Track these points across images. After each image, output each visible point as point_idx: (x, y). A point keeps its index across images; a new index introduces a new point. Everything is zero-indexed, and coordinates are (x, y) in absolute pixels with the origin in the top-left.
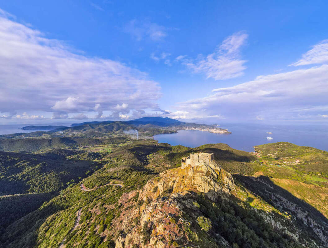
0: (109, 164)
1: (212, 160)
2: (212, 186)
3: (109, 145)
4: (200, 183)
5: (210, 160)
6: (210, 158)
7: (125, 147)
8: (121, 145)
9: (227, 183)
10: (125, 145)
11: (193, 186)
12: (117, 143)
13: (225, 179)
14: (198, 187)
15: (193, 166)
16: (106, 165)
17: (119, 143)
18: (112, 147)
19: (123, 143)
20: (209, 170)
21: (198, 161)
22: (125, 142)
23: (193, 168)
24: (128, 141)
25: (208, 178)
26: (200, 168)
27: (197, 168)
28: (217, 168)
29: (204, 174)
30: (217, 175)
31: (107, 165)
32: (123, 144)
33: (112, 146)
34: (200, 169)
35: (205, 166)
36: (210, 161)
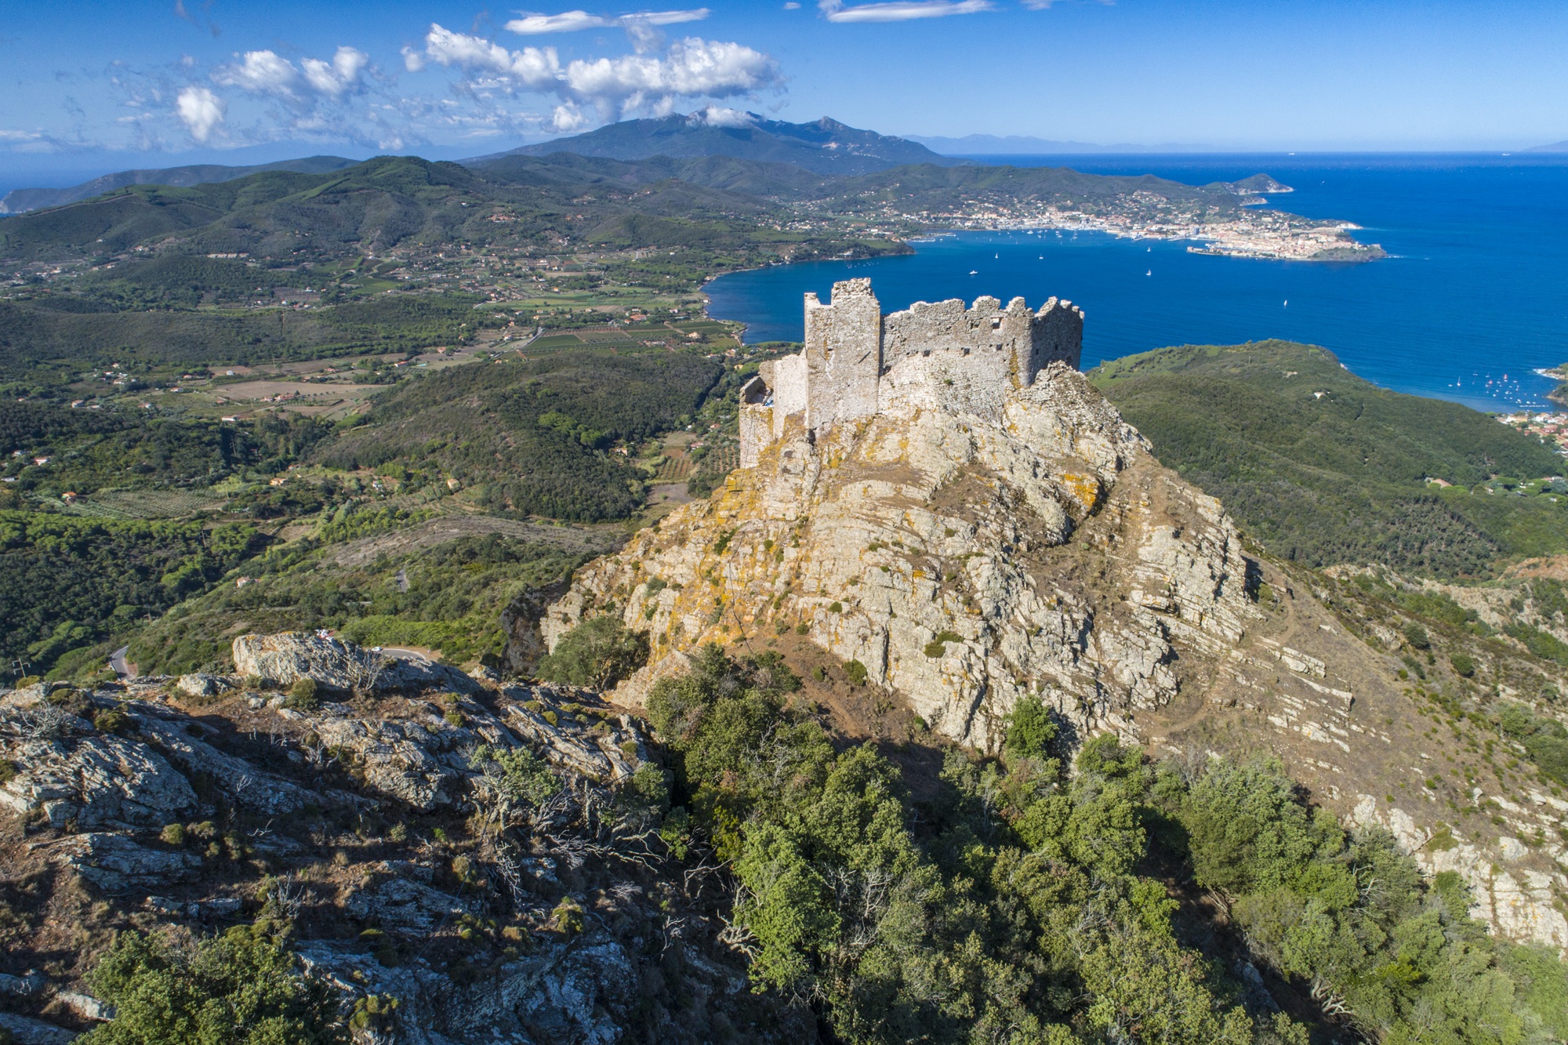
0: (343, 508)
1: (1037, 362)
2: (969, 602)
3: (336, 362)
4: (853, 570)
5: (1022, 363)
6: (1023, 346)
7: (471, 374)
8: (435, 362)
9: (1152, 587)
10: (465, 358)
11: (778, 606)
12: (401, 350)
13: (1143, 553)
14: (819, 615)
15: (817, 422)
16: (323, 514)
17: (417, 351)
18: (360, 381)
19: (453, 344)
20: (983, 456)
21: (872, 366)
22: (471, 341)
23: (812, 440)
24: (495, 325)
25: (950, 533)
26: (893, 440)
27: (858, 437)
28: (1083, 445)
29: (911, 492)
30: (1068, 506)
31: (330, 518)
32: (450, 353)
33: (361, 372)
34: (888, 451)
35: (940, 420)
36: (1023, 377)
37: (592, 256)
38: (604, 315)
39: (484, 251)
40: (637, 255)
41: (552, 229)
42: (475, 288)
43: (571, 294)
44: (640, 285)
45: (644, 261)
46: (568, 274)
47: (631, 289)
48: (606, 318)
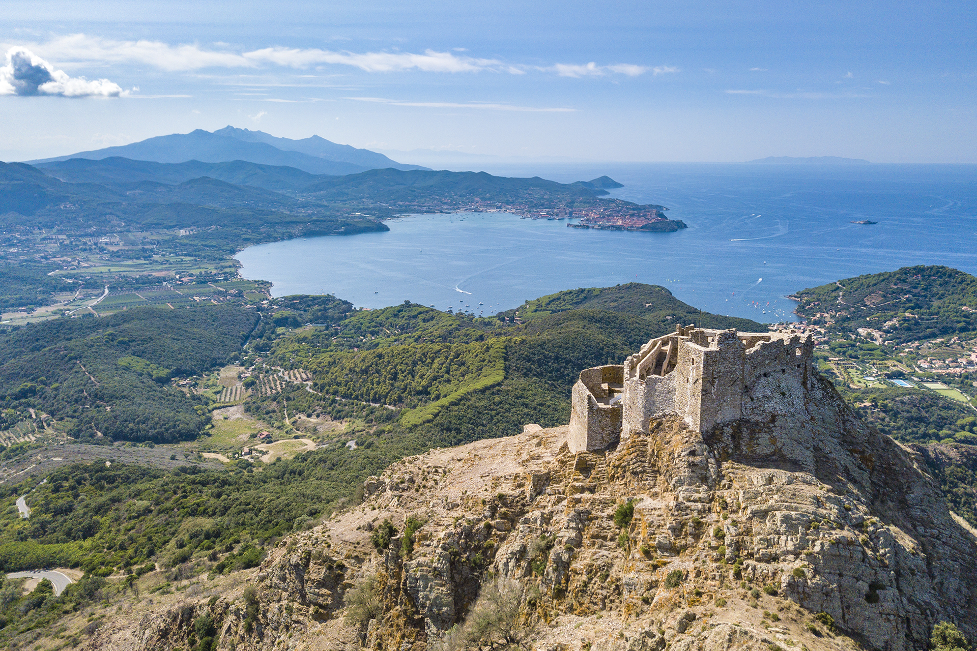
5: (809, 375)
15: (704, 427)
21: (739, 387)
36: (809, 384)
37: (144, 234)
38: (158, 278)
39: (54, 230)
40: (182, 232)
41: (111, 214)
42: (46, 258)
43: (130, 262)
44: (186, 255)
45: (187, 237)
46: (126, 248)
47: (179, 259)
48: (160, 280)
